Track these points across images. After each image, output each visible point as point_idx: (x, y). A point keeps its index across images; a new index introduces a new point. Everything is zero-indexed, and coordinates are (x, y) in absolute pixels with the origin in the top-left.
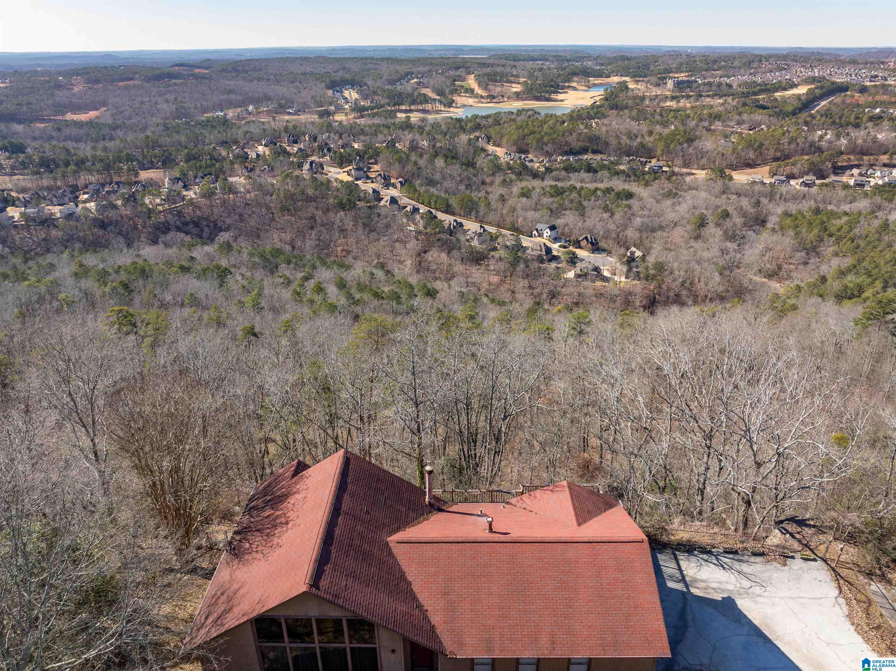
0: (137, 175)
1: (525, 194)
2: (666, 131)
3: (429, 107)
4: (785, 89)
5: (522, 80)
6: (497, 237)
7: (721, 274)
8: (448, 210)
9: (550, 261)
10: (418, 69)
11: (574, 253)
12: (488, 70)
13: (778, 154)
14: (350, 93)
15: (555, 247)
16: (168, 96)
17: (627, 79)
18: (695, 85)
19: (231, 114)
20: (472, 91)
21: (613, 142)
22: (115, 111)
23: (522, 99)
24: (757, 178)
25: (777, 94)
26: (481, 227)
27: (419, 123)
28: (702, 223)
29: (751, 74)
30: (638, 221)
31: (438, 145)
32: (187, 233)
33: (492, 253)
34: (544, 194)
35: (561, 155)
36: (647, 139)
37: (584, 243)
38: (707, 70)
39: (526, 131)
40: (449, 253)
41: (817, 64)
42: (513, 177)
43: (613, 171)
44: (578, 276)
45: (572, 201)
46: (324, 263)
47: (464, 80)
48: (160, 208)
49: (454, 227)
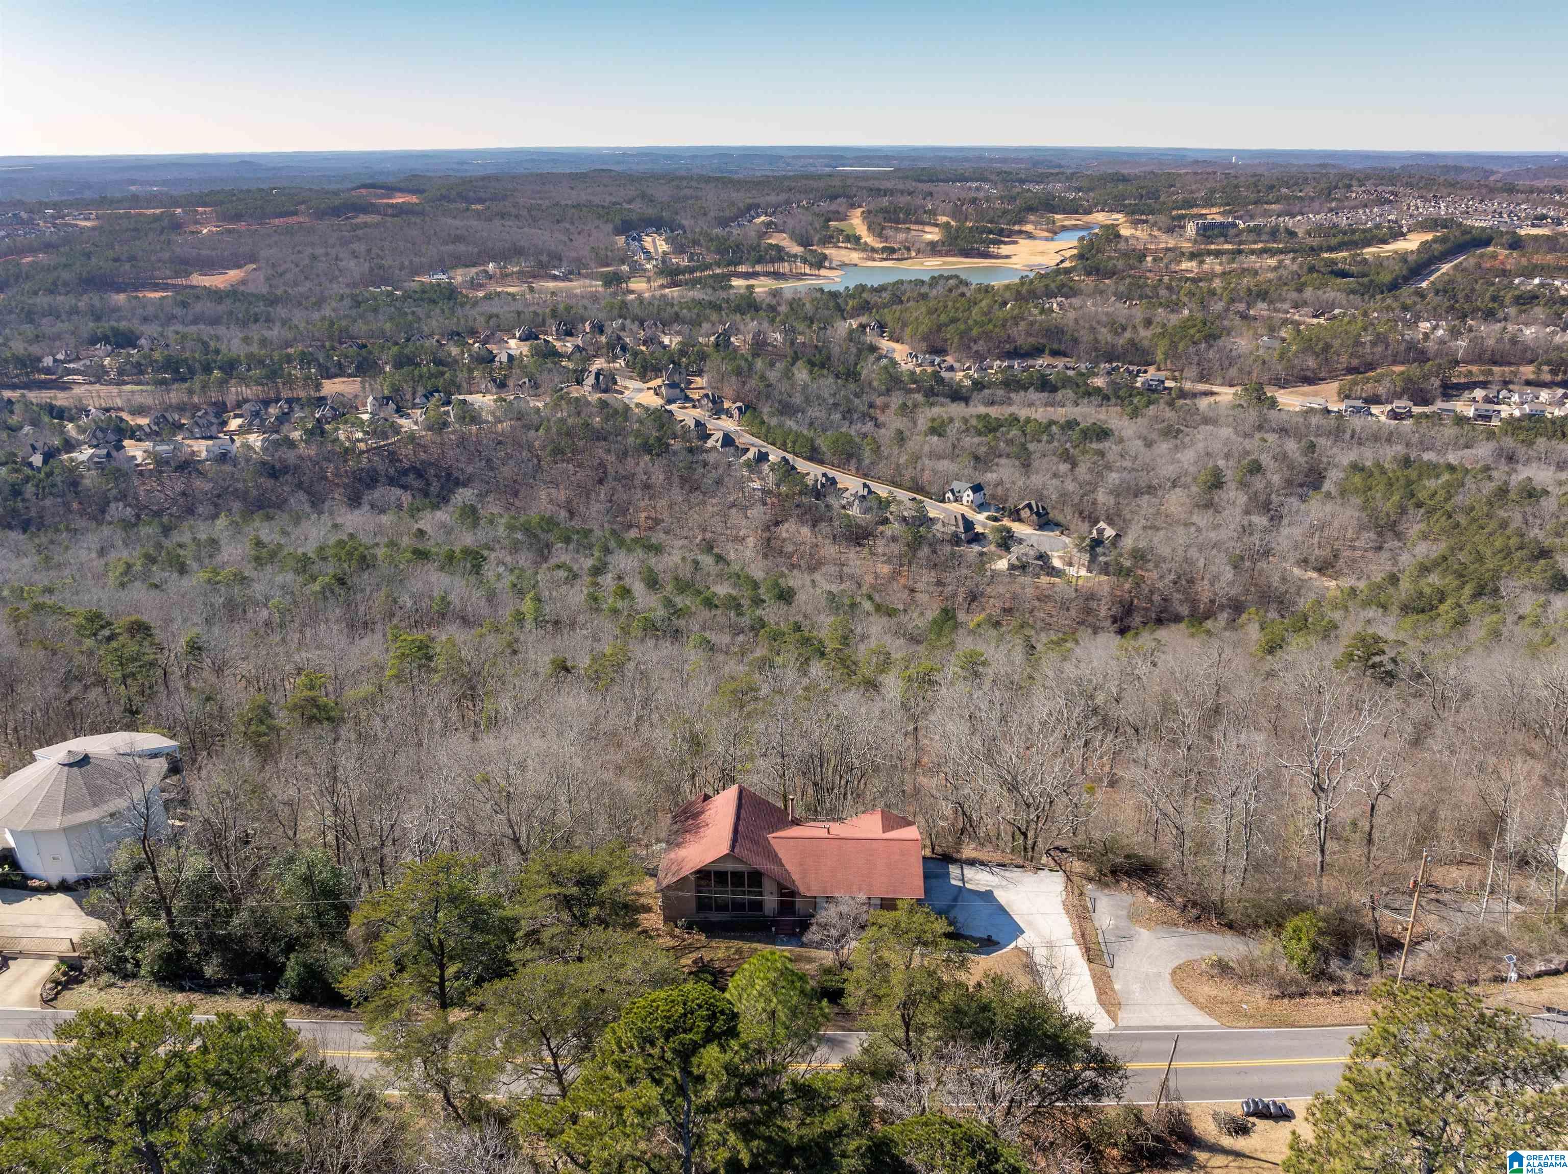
0: (318, 386)
1: (937, 429)
2: (1174, 319)
3: (785, 267)
4: (1385, 242)
5: (943, 219)
6: (889, 503)
7: (1235, 567)
8: (814, 456)
9: (970, 542)
10: (768, 198)
11: (1009, 530)
12: (885, 201)
13: (1355, 362)
14: (654, 241)
15: (980, 519)
16: (355, 246)
17: (1120, 217)
18: (1232, 231)
19: (460, 279)
20: (858, 239)
21: (1085, 336)
22: (270, 272)
23: (940, 254)
24: (1316, 403)
25: (1369, 252)
26: (865, 485)
27: (767, 300)
28: (1216, 482)
29: (1331, 210)
30: (1113, 477)
31: (800, 339)
32: (405, 487)
33: (881, 528)
34: (967, 430)
35: (999, 358)
36: (1143, 333)
37: (1025, 513)
38: (1255, 203)
39: (943, 318)
40: (814, 526)
41: (1445, 191)
42: (919, 397)
43: (1082, 389)
44: (1012, 567)
45: (1010, 442)
46: (621, 543)
47: (844, 218)
48: (362, 446)
49: (823, 485)
